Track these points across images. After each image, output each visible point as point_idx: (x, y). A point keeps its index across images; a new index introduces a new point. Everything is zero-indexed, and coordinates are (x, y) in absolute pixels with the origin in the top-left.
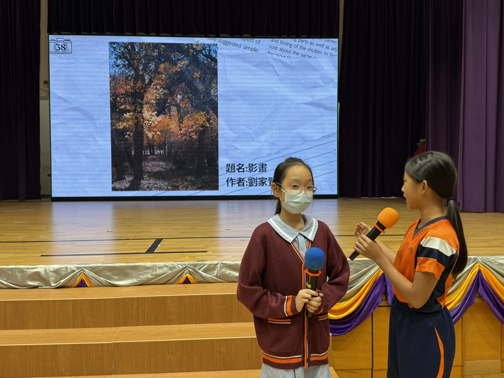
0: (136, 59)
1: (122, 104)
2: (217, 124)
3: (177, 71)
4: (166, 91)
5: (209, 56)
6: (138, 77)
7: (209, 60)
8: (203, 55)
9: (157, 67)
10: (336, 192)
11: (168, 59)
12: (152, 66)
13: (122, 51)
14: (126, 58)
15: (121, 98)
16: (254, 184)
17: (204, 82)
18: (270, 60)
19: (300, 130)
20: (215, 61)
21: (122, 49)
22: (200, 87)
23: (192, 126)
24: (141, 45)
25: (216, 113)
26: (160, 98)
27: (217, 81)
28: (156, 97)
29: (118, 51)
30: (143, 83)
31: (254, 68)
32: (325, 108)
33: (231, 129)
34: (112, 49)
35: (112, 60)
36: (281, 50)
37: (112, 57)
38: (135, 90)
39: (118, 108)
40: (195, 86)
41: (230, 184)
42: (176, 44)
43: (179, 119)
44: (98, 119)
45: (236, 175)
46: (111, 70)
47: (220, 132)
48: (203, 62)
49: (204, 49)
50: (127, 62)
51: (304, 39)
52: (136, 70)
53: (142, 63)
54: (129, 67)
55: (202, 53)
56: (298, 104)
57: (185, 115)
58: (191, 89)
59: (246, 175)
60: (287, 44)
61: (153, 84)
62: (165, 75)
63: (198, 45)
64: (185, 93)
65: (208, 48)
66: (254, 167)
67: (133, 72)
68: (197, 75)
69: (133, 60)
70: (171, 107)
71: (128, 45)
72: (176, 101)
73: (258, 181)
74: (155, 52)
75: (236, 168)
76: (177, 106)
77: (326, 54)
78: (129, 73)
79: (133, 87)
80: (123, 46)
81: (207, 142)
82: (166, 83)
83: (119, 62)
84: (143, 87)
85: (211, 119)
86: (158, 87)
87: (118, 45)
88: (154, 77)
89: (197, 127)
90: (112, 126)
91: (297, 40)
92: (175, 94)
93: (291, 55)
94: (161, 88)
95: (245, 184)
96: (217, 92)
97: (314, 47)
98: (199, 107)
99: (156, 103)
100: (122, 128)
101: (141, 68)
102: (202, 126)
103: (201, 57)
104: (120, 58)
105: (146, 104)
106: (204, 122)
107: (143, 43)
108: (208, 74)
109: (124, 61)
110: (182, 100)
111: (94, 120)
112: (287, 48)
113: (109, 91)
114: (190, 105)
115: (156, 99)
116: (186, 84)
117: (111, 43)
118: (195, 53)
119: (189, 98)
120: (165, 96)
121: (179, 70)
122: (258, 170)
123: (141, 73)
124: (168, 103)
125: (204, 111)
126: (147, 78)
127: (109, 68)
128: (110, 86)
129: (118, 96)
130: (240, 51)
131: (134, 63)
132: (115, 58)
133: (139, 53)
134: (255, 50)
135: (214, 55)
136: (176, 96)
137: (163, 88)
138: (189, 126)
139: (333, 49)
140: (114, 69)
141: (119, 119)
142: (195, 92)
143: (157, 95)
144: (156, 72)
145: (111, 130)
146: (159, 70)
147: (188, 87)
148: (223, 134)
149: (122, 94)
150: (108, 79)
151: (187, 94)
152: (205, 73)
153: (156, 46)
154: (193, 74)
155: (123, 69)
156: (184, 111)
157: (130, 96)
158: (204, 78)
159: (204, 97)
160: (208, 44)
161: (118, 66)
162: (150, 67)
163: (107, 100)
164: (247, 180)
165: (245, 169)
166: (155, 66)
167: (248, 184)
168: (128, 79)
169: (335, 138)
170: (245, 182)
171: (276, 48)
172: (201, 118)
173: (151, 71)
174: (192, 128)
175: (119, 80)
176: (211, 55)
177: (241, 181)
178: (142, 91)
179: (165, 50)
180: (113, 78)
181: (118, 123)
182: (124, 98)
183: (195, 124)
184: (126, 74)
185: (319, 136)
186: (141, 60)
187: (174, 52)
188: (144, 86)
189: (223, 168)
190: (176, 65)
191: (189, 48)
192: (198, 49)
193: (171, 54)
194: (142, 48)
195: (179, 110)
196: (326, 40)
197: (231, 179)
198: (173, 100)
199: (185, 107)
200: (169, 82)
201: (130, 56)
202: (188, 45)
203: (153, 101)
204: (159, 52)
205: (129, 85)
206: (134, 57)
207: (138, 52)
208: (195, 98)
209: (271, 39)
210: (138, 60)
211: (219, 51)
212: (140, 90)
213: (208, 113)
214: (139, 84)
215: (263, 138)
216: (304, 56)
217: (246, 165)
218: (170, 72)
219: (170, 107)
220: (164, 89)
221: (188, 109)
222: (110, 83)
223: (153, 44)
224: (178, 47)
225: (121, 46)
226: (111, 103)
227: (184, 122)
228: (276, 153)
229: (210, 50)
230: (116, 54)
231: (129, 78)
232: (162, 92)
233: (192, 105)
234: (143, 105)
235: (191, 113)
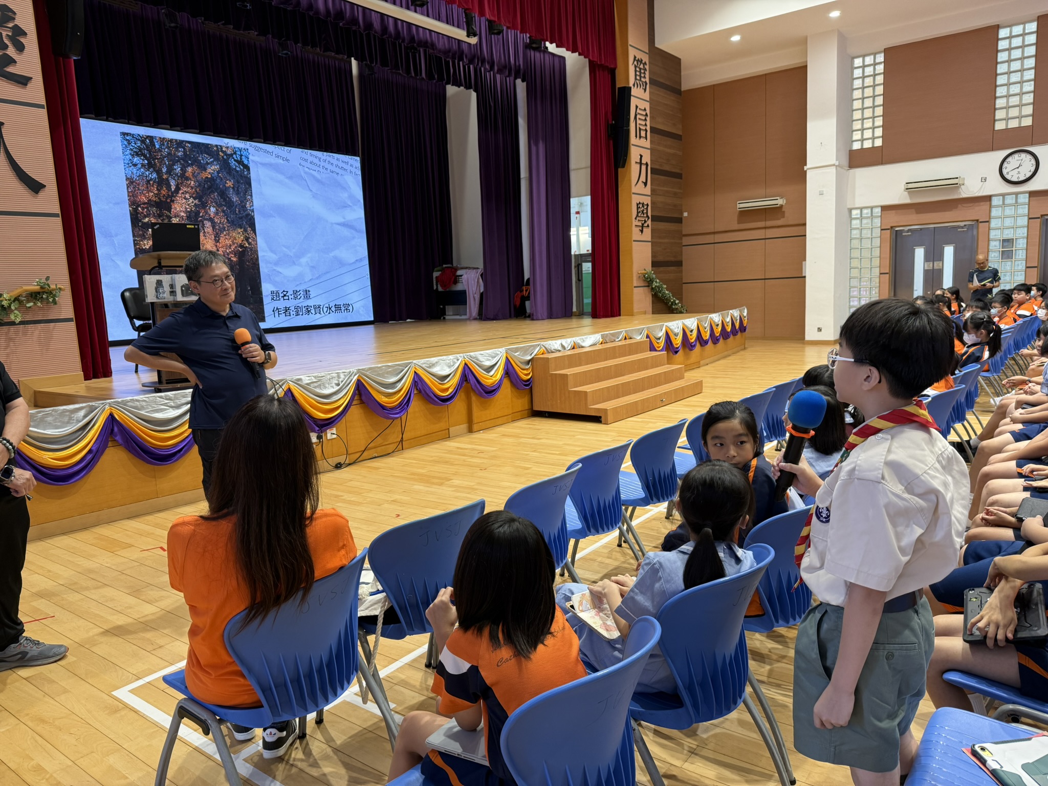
0: (157, 159)
1: (145, 217)
2: (257, 244)
3: (207, 177)
4: (197, 201)
5: (240, 162)
6: (162, 182)
7: (242, 167)
8: (235, 160)
9: (184, 170)
10: (372, 319)
11: (196, 162)
12: (178, 169)
13: (139, 147)
14: (145, 156)
15: (143, 209)
16: (301, 313)
17: (238, 193)
18: (303, 174)
19: (337, 253)
20: (247, 167)
21: (139, 143)
22: (235, 199)
23: (230, 246)
24: (162, 140)
25: (254, 231)
26: (191, 210)
27: (251, 193)
28: (186, 208)
29: (133, 145)
30: (169, 191)
31: (287, 181)
32: (356, 230)
33: (272, 251)
34: (126, 143)
35: (127, 157)
36: (311, 163)
37: (127, 153)
38: (159, 198)
39: (140, 221)
40: (228, 197)
41: (277, 314)
42: (203, 144)
43: (215, 237)
44: (116, 235)
45: (281, 304)
46: (127, 169)
47: (260, 254)
48: (235, 169)
49: (235, 153)
50: (146, 162)
51: (331, 154)
52: (159, 172)
53: (165, 163)
54: (149, 168)
55: (233, 158)
56: (332, 224)
57: (222, 232)
58: (225, 200)
59: (291, 303)
60: (316, 157)
61: (181, 192)
62: (194, 181)
63: (227, 148)
64: (219, 205)
65: (239, 153)
66: (299, 293)
67: (155, 175)
68: (229, 184)
69: (154, 160)
70: (205, 222)
71: (146, 139)
72: (210, 215)
73: (304, 309)
74: (179, 151)
75: (281, 295)
76: (211, 220)
77: (351, 172)
78: (150, 176)
79: (157, 194)
80: (139, 140)
81: (247, 265)
82: (196, 191)
83: (136, 160)
84: (168, 195)
85: (249, 238)
86: (187, 196)
87: (133, 137)
88: (181, 183)
89: (236, 247)
90: (135, 245)
91: (325, 153)
92: (207, 206)
93: (321, 169)
94: (190, 197)
95: (292, 313)
96: (253, 206)
97: (341, 164)
98: (235, 223)
99: (187, 216)
100: (148, 247)
101: (164, 170)
102: (241, 246)
103: (233, 163)
104: (137, 155)
105: (175, 217)
106: (243, 241)
107: (164, 138)
108: (242, 184)
109: (143, 160)
110: (217, 213)
111: (111, 236)
112: (316, 161)
113: (127, 198)
114: (226, 221)
115: (186, 212)
116: (218, 194)
117: (124, 134)
118: (225, 157)
119: (223, 211)
120: (196, 208)
121: (210, 176)
122: (303, 297)
123: (165, 177)
124: (201, 217)
125: (241, 228)
126: (173, 184)
127: (123, 168)
128: (128, 192)
129: (139, 206)
130: (272, 160)
131: (155, 164)
132: (131, 154)
133: (159, 150)
134: (287, 160)
135: (246, 162)
136: (209, 209)
137: (193, 197)
138: (227, 245)
139: (356, 168)
140: (131, 169)
141: (144, 235)
142: (229, 204)
144: (183, 176)
145: (135, 251)
146: (187, 174)
147: (221, 198)
148: (264, 256)
149: (144, 203)
150: (124, 183)
151: (221, 206)
152: (238, 182)
153: (180, 143)
154: (226, 183)
155: (142, 170)
156: (219, 227)
157: (154, 206)
158: (238, 188)
159: (239, 211)
160: (238, 148)
161: (135, 165)
162: (175, 169)
163: (126, 210)
164: (292, 308)
165: (290, 297)
166: (182, 170)
167: (294, 313)
168: (150, 184)
169: (366, 262)
170: (291, 311)
171: (306, 160)
172: (238, 236)
173: (177, 175)
174: (230, 248)
175: (139, 185)
176: (243, 162)
177: (287, 310)
178: (168, 201)
179: (191, 150)
180: (131, 182)
181: (142, 241)
182: (147, 208)
183: (234, 243)
184: (146, 177)
185: (353, 260)
186: (163, 160)
187: (202, 154)
188: (170, 194)
189: (267, 296)
190: (205, 170)
191: (218, 151)
192: (229, 152)
193: (199, 156)
194: (163, 145)
195: (214, 226)
196: (350, 157)
197: (277, 309)
198: (206, 213)
199: (220, 222)
200: (200, 190)
201: (150, 154)
202: (217, 146)
203: (182, 214)
204: (185, 152)
205: (152, 192)
206: (155, 156)
208: (230, 212)
209: (301, 150)
210: (160, 160)
211: (251, 157)
212: (166, 199)
213: (245, 230)
214: (164, 191)
215: (304, 260)
216: (332, 172)
217: (291, 292)
218: (199, 178)
219: (203, 222)
220: (195, 199)
221: (223, 225)
222: (128, 188)
223: (176, 140)
224: (206, 148)
225: (136, 139)
226: (131, 214)
227: (220, 241)
228: (317, 278)
229: (241, 155)
230: (131, 150)
231: (151, 182)
232: (193, 202)
233: (228, 220)
234: (171, 218)
235: (228, 230)
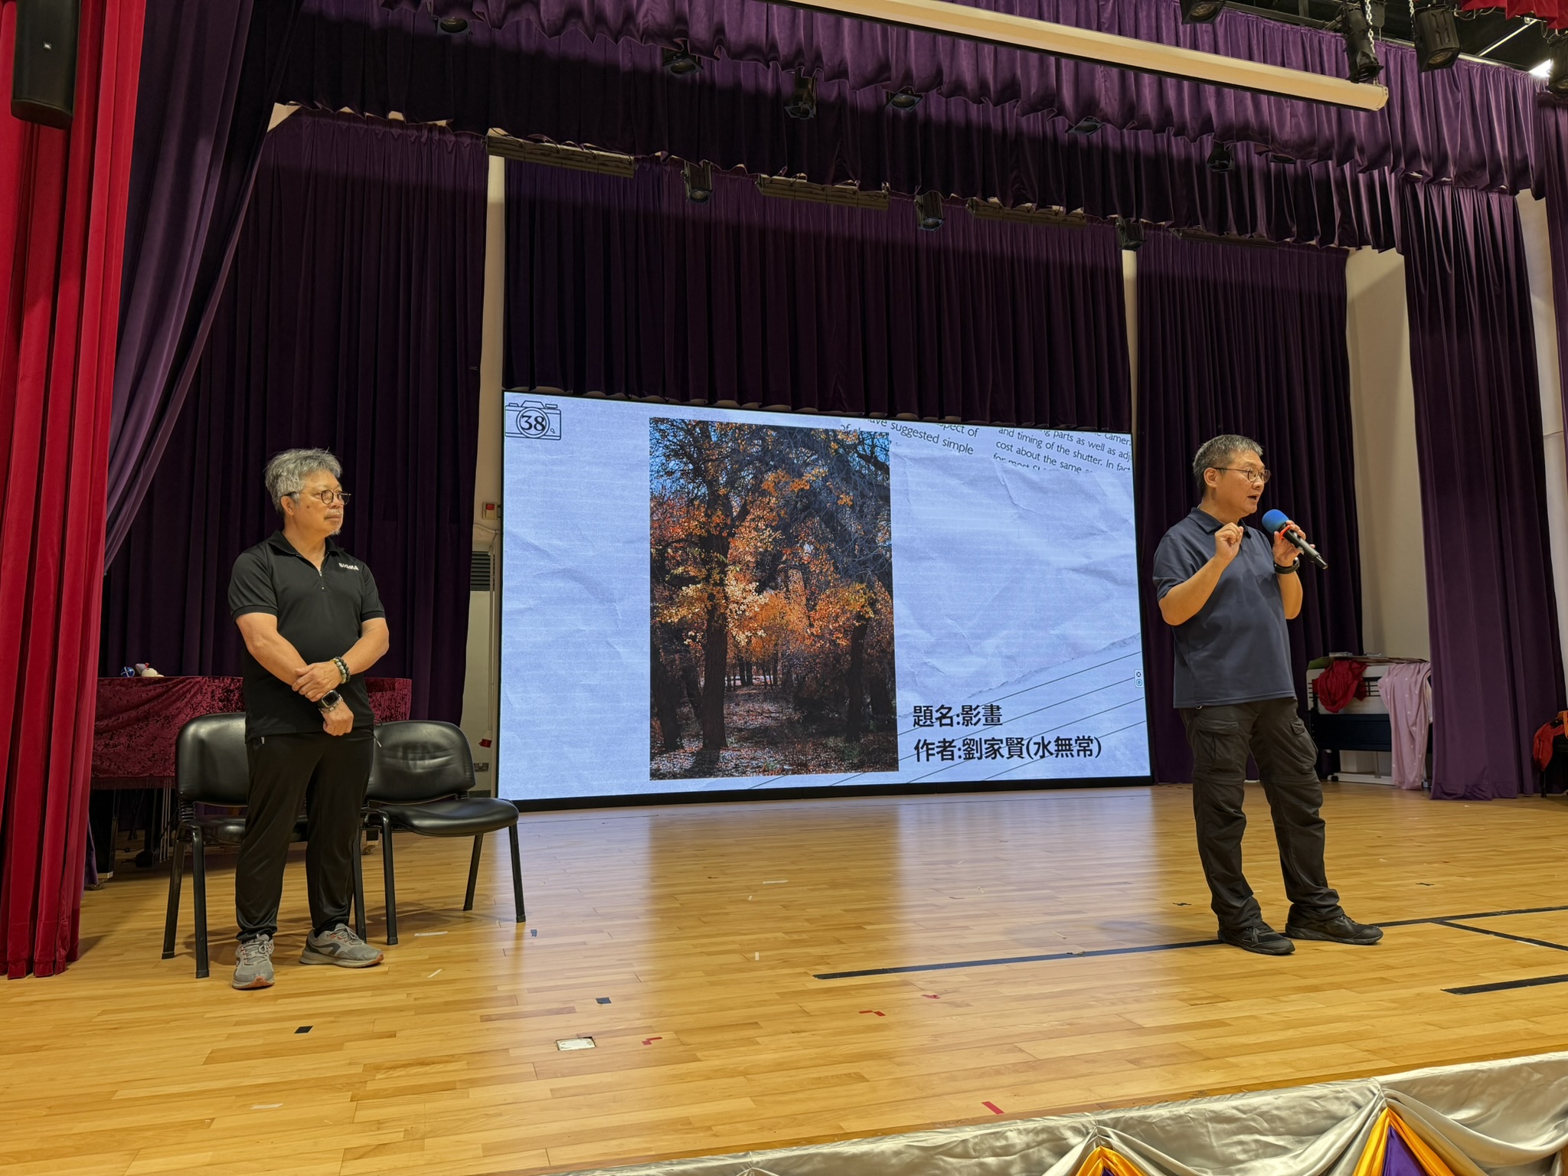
0: (712, 460)
1: (678, 564)
2: (892, 613)
3: (802, 490)
4: (778, 534)
5: (871, 459)
6: (715, 501)
7: (873, 468)
8: (860, 456)
9: (758, 478)
10: (1147, 772)
11: (783, 462)
12: (748, 477)
13: (681, 441)
14: (690, 457)
15: (676, 550)
16: (977, 755)
17: (861, 516)
18: (999, 474)
19: (1068, 628)
20: (884, 469)
21: (681, 435)
22: (854, 527)
23: (837, 616)
24: (725, 427)
25: (889, 587)
26: (766, 550)
27: (889, 515)
28: (756, 547)
29: (671, 439)
30: (727, 516)
31: (966, 490)
32: (1115, 581)
33: (922, 626)
34: (657, 435)
35: (657, 460)
36: (1019, 452)
37: (657, 454)
38: (708, 531)
39: (668, 572)
40: (841, 525)
41: (923, 755)
42: (801, 430)
43: (808, 600)
44: (621, 600)
45: (935, 734)
46: (656, 481)
47: (897, 632)
48: (859, 472)
49: (862, 442)
50: (691, 466)
51: (1064, 432)
52: (712, 484)
53: (726, 468)
54: (696, 476)
55: (857, 452)
56: (1059, 570)
57: (821, 590)
58: (833, 530)
59: (957, 733)
60: (1031, 440)
61: (749, 518)
62: (777, 498)
63: (848, 433)
64: (821, 540)
65: (868, 442)
66: (975, 713)
67: (704, 490)
68: (845, 499)
69: (706, 462)
70: (790, 573)
71: (694, 427)
72: (802, 559)
73: (984, 746)
74: (755, 445)
75: (936, 715)
76: (804, 568)
77: (1108, 465)
78: (696, 491)
79: (704, 523)
80: (682, 429)
81: (869, 655)
82: (779, 515)
83: (673, 464)
84: (726, 524)
85: (876, 601)
86: (761, 525)
87: (672, 425)
88: (751, 502)
89: (848, 619)
90: (653, 616)
91: (1052, 432)
92: (798, 542)
93: (1041, 463)
94: (767, 526)
95: (957, 753)
96: (889, 539)
97: (1086, 450)
98: (851, 572)
99: (756, 562)
100: (676, 620)
101: (723, 480)
102: (859, 617)
103: (855, 460)
104: (676, 455)
105: (734, 564)
106: (863, 607)
107: (728, 424)
108: (870, 498)
109: (686, 464)
110: (815, 555)
111: (612, 601)
112: (1032, 448)
113: (648, 532)
114: (832, 569)
115: (755, 554)
116: (822, 519)
117: (656, 421)
118: (841, 451)
119: (829, 551)
120: (775, 546)
121: (808, 487)
122: (983, 721)
123: (722, 491)
124: (784, 563)
125: (862, 582)
126: (736, 503)
127: (649, 479)
128: (652, 521)
129: (668, 545)
130: (937, 451)
131: (707, 470)
132: (664, 455)
133: (718, 445)
134: (968, 450)
135: (881, 458)
136: (802, 547)
137: (772, 527)
138: (829, 615)
139: (1121, 455)
140: (661, 480)
141: (671, 598)
142: (842, 537)
143: (759, 544)
144: (757, 489)
145: (652, 627)
146: (764, 486)
147: (827, 527)
148: (905, 636)
149: (679, 541)
150: (647, 505)
151: (825, 542)
152: (863, 496)
153: (757, 431)
154: (838, 498)
155: (682, 481)
156: (818, 581)
157: (696, 545)
158: (861, 506)
159: (861, 550)
160: (869, 433)
161: (670, 473)
162: (743, 477)
163: (643, 553)
164: (958, 744)
165: (955, 719)
166: (756, 477)
167: (962, 753)
168: (693, 505)
169: (1138, 646)
170: (955, 750)
171: (1009, 448)
172: (854, 597)
173: (745, 487)
174: (836, 621)
175: (672, 508)
176: (876, 457)
177: (946, 747)
178: (724, 534)
179: (776, 442)
180: (659, 503)
181: (667, 608)
182: (683, 549)
183: (844, 612)
184: (688, 493)
185: (1105, 643)
186: (722, 462)
187: (796, 447)
188: (729, 522)
189: (906, 716)
190: (800, 475)
191: (827, 440)
192: (849, 442)
193: (791, 452)
194: (726, 435)
195: (808, 578)
196: (1108, 435)
197: (925, 743)
198: (795, 554)
199: (821, 572)
200: (786, 513)
201: (700, 453)
202: (826, 431)
203: (749, 558)
204: (764, 449)
205: (695, 519)
206: (708, 456)
207: (716, 443)
208: (843, 552)
209: (999, 429)
210: (717, 463)
211: (892, 448)
212: (720, 532)
213: (870, 587)
214: (718, 517)
215: (990, 644)
216: (1067, 467)
217: (957, 710)
218: (787, 492)
219: (786, 572)
220: (775, 529)
221: (826, 576)
222: (652, 514)
223: (750, 426)
224: (805, 436)
225: (678, 428)
226: (653, 561)
227: (818, 608)
228: (1019, 681)
229: (873, 446)
230: (667, 447)
231: (696, 503)
232: (770, 536)
233: (836, 568)
234: (726, 565)
235: (834, 587)
